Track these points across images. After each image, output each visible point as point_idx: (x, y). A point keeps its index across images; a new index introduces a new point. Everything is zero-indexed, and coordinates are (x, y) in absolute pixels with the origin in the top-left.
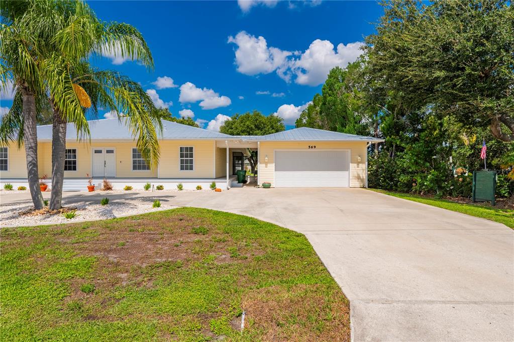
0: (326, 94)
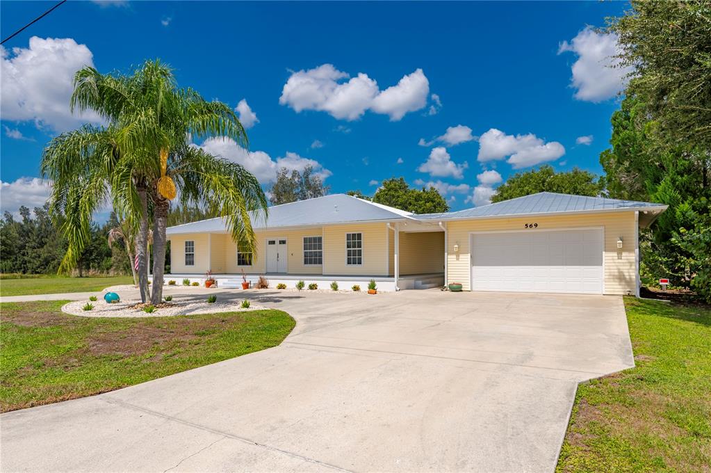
0: (618, 127)
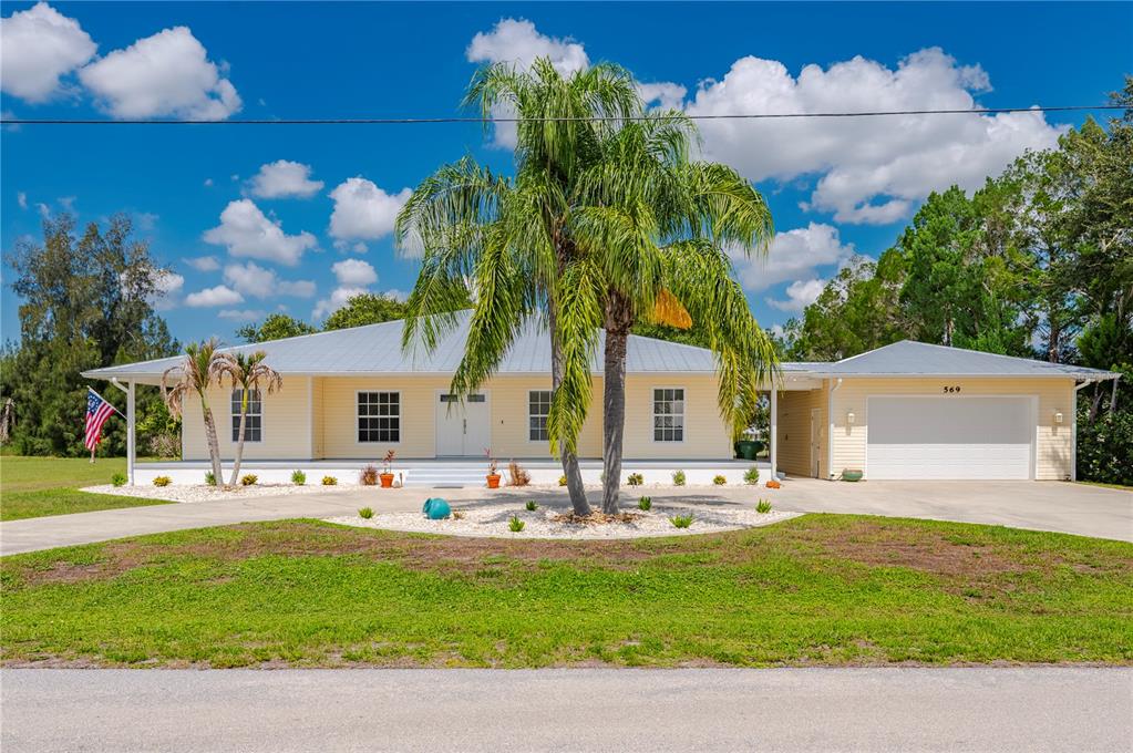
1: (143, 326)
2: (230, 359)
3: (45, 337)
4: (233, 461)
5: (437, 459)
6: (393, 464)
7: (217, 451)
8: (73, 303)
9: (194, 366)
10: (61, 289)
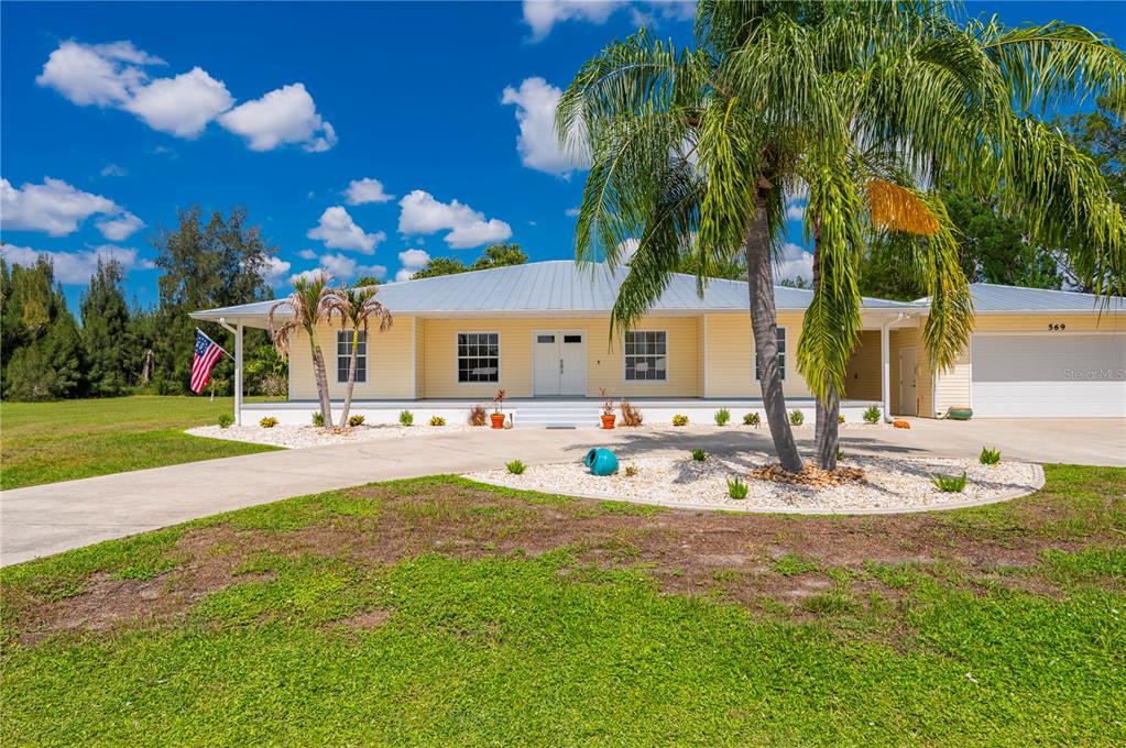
1: (256, 293)
2: (341, 295)
3: (179, 302)
4: (343, 401)
5: (536, 398)
6: (504, 404)
7: (327, 391)
8: (201, 275)
9: (303, 301)
10: (192, 263)
